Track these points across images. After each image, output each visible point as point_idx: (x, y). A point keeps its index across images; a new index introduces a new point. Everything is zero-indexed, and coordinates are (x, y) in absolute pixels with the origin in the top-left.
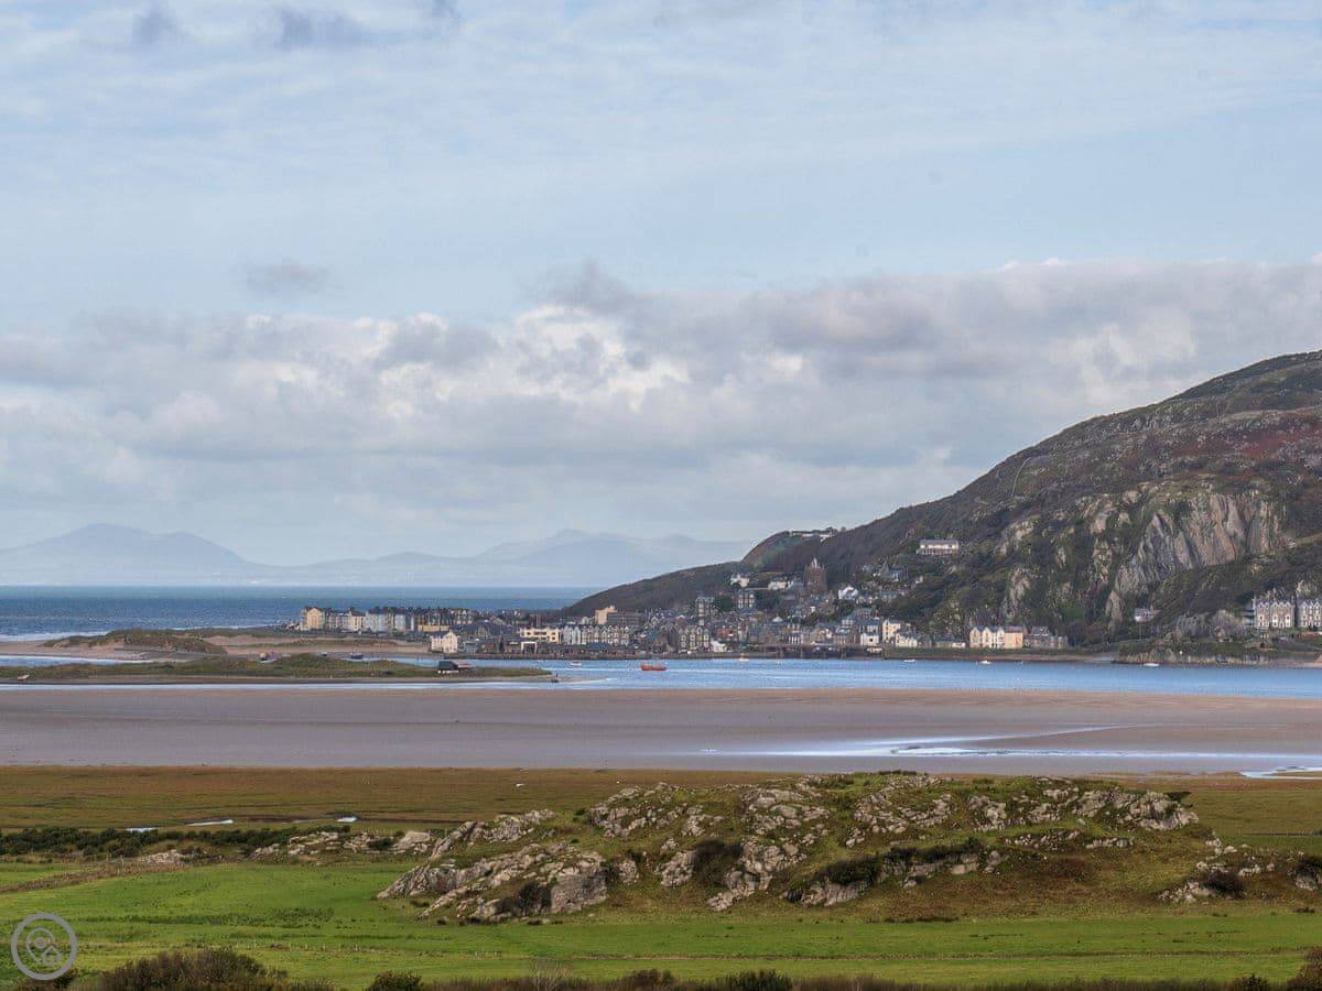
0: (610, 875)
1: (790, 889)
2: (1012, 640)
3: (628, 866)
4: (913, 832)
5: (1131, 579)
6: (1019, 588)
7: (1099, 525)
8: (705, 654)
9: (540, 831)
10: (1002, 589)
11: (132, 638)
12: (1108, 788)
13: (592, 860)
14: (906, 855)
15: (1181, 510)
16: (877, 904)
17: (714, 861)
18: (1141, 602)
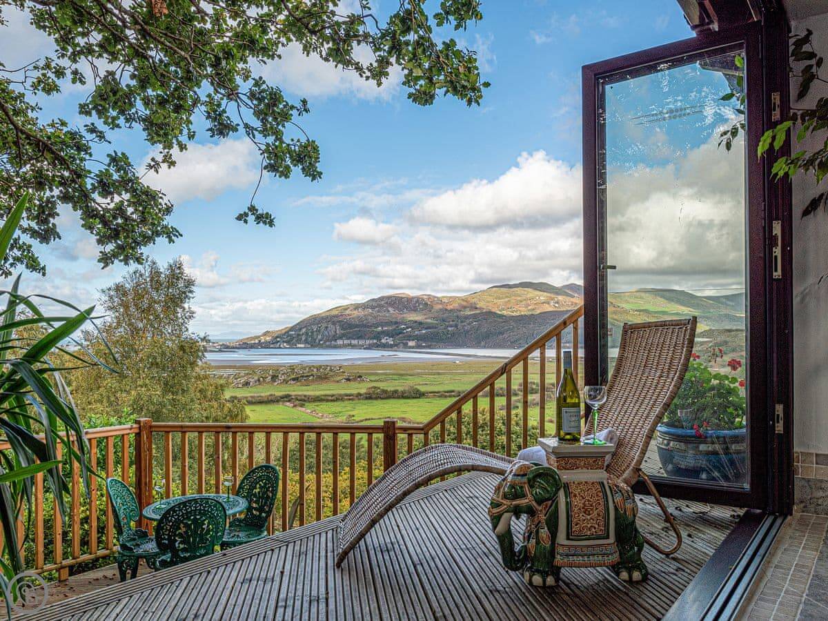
0: (259, 380)
1: (285, 381)
2: (302, 346)
3: (261, 379)
4: (303, 373)
5: (320, 337)
6: (303, 339)
7: (315, 330)
9: (247, 374)
10: (301, 339)
12: (331, 366)
13: (256, 378)
14: (303, 376)
15: (327, 327)
16: (298, 383)
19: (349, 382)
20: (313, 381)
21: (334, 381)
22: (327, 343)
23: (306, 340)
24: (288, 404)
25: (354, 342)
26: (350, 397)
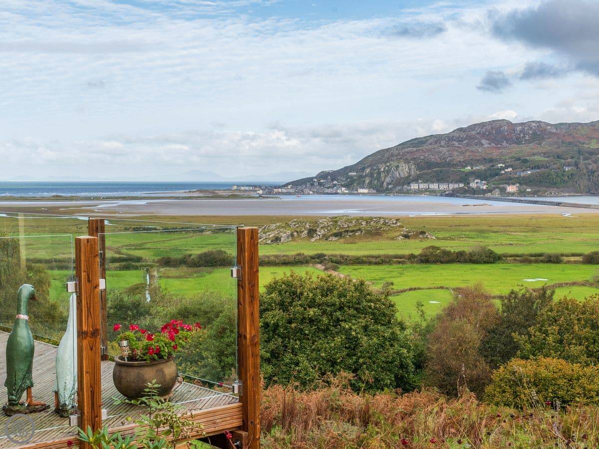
0: (292, 235)
1: (326, 237)
2: (366, 191)
3: (295, 233)
4: (348, 227)
5: (388, 180)
6: (367, 181)
7: (382, 170)
8: (309, 194)
9: (279, 227)
10: (364, 181)
11: (201, 191)
12: (385, 219)
13: (289, 232)
14: (347, 231)
15: (398, 167)
16: (342, 240)
17: (311, 232)
18: (390, 184)
19: (407, 240)
20: (360, 238)
21: (388, 238)
22: (399, 188)
23: (370, 183)
24: (319, 266)
25: (434, 186)
26: (400, 260)
